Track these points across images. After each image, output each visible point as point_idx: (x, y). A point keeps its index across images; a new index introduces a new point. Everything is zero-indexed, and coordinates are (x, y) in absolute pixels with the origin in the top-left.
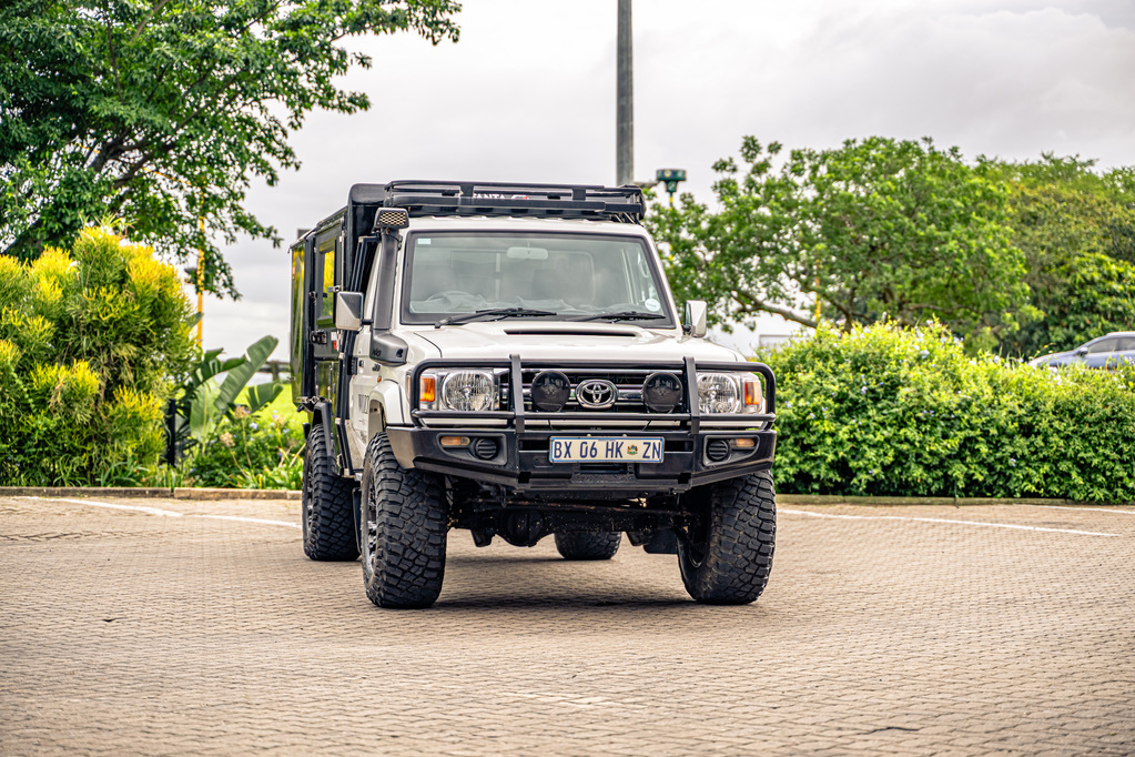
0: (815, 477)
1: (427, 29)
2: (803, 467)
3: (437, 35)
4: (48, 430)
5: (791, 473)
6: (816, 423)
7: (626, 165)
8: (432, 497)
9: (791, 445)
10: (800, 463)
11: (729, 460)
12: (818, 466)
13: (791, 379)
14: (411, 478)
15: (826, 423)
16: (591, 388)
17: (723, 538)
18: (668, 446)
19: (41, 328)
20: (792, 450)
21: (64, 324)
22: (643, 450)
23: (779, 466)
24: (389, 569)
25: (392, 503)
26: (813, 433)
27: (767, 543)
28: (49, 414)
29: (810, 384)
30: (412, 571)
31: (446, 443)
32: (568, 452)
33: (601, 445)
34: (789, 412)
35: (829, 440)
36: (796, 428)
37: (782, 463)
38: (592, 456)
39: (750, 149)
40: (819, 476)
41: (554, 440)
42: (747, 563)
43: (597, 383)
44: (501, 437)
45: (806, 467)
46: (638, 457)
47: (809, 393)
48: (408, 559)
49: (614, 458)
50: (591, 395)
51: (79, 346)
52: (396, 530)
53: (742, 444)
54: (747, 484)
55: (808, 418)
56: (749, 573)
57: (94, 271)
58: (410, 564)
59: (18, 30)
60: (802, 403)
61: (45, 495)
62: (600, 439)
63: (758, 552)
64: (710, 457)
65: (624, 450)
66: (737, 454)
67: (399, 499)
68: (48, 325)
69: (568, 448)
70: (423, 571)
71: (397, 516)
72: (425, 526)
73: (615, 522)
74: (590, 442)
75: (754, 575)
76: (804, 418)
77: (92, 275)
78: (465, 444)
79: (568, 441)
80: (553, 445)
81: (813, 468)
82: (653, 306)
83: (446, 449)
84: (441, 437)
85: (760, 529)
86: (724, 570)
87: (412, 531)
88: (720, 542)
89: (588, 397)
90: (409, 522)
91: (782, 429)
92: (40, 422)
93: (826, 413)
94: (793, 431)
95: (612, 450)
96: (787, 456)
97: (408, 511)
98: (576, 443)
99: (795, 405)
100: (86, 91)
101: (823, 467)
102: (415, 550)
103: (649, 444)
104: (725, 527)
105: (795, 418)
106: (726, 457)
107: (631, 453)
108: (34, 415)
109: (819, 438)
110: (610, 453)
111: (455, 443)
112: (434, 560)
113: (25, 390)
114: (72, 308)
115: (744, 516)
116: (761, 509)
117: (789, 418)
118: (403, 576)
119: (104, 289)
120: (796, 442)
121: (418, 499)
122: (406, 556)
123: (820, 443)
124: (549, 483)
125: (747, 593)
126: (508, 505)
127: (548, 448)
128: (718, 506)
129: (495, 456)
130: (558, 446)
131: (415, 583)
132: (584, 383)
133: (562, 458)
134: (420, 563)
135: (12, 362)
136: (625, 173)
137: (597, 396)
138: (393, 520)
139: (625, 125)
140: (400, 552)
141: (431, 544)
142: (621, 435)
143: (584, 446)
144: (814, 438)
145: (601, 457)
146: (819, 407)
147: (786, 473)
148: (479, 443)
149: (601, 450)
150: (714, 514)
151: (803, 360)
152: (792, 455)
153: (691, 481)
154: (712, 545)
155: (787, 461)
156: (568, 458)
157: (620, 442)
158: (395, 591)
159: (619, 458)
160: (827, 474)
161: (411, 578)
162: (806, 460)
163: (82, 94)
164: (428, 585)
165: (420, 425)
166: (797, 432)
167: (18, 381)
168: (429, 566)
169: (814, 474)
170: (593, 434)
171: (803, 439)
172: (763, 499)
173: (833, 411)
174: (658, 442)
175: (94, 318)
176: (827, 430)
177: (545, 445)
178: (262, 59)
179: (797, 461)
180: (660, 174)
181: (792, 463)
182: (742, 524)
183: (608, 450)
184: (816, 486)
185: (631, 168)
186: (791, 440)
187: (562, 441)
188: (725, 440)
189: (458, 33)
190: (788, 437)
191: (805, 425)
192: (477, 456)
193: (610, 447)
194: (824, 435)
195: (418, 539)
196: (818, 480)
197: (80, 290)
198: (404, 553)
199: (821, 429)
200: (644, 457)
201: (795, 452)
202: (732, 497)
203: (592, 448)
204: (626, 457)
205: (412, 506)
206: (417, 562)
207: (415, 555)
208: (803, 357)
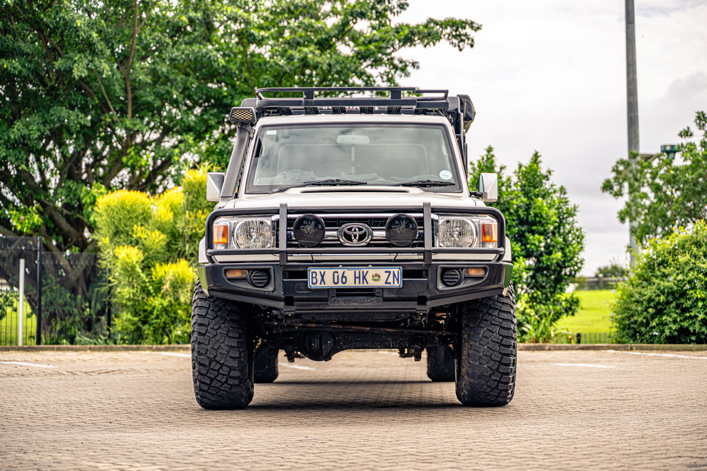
0: (692, 331)
1: (455, 41)
2: (683, 324)
3: (461, 44)
4: (163, 307)
5: (674, 328)
6: (691, 292)
7: (634, 141)
8: (232, 320)
9: (673, 307)
10: (681, 321)
11: (461, 286)
12: (694, 323)
13: (674, 260)
14: (217, 306)
15: (698, 291)
16: (350, 230)
17: (471, 352)
18: (406, 274)
19: (157, 239)
20: (675, 312)
21: (175, 236)
22: (385, 278)
23: (666, 324)
24: (200, 377)
25: (200, 325)
26: (689, 299)
27: (508, 355)
28: (163, 297)
29: (686, 263)
30: (218, 378)
31: (230, 275)
32: (323, 280)
33: (350, 274)
34: (671, 284)
35: (700, 304)
36: (677, 295)
37: (668, 322)
38: (343, 283)
39: (701, 120)
40: (695, 330)
41: (311, 270)
42: (491, 372)
43: (355, 225)
44: (269, 269)
45: (685, 324)
46: (381, 283)
47: (686, 271)
48: (213, 370)
49: (361, 284)
50: (351, 235)
51: (185, 251)
52: (203, 346)
53: (473, 273)
54: (490, 308)
55: (685, 288)
56: (495, 380)
57: (194, 199)
58: (216, 373)
59: (183, 53)
60: (680, 277)
61: (154, 350)
62: (348, 269)
63: (500, 363)
64: (444, 283)
65: (369, 277)
66: (469, 281)
67: (205, 321)
68: (163, 236)
69: (323, 276)
70: (227, 379)
71: (204, 335)
72: (226, 343)
73: (393, 341)
74: (340, 272)
75: (499, 382)
76: (682, 288)
77: (192, 202)
78: (244, 276)
79: (322, 271)
80: (310, 274)
81: (691, 325)
82: (446, 175)
83: (229, 279)
84: (226, 271)
85: (501, 344)
86: (473, 378)
87: (216, 347)
88: (468, 354)
89: (348, 237)
90: (213, 339)
91: (666, 297)
92: (157, 302)
93: (698, 285)
94: (675, 299)
95: (359, 278)
96: (670, 316)
97: (212, 331)
98: (329, 273)
99: (675, 279)
100: (233, 93)
101: (697, 324)
102: (218, 362)
103: (390, 272)
104: (471, 343)
105: (675, 288)
106: (459, 283)
107: (375, 280)
108: (154, 297)
109: (693, 303)
110: (357, 280)
111: (238, 274)
112: (234, 370)
113: (147, 280)
114: (180, 225)
115: (488, 334)
116: (501, 327)
117: (671, 288)
118: (211, 382)
119: (200, 212)
120: (678, 306)
121: (221, 322)
122: (212, 367)
123: (695, 306)
124: (310, 305)
125: (497, 397)
126: (299, 327)
127: (307, 278)
128: (467, 325)
129: (267, 284)
130: (314, 275)
131: (222, 388)
132: (343, 226)
133: (318, 285)
134: (224, 373)
135: (137, 262)
136: (633, 146)
137: (355, 236)
138: (201, 339)
139: (633, 115)
140: (207, 364)
141: (231, 357)
142: (368, 265)
143: (336, 275)
144: (689, 303)
145: (350, 283)
146: (693, 280)
147: (670, 328)
148: (254, 274)
149: (350, 278)
150: (464, 332)
151: (683, 247)
152: (674, 315)
153: (429, 303)
154: (463, 358)
155: (671, 320)
156: (323, 285)
157: (365, 271)
158: (207, 395)
159: (365, 284)
160: (700, 329)
161: (218, 385)
162: (686, 319)
163: (230, 95)
164: (233, 390)
165: (213, 262)
166: (678, 299)
167: (143, 275)
168: (231, 375)
169: (691, 329)
170: (343, 265)
171: (682, 304)
172: (503, 319)
173: (703, 283)
174: (397, 271)
175: (194, 231)
176: (699, 296)
177: (304, 275)
178: (341, 64)
179: (678, 320)
180: (663, 148)
181: (675, 321)
182: (486, 340)
183: (355, 278)
184: (693, 338)
185: (637, 143)
186: (674, 304)
187: (318, 271)
188: (457, 269)
189: (473, 40)
190: (672, 302)
191: (683, 294)
192: (252, 284)
193: (357, 275)
194: (697, 300)
195: (220, 353)
196: (694, 333)
197: (184, 213)
198: (210, 364)
199: (695, 296)
200: (386, 283)
201: (677, 313)
202: (477, 318)
203: (343, 276)
204: (371, 283)
205: (216, 327)
206: (221, 371)
207: (218, 366)
208: (684, 245)
